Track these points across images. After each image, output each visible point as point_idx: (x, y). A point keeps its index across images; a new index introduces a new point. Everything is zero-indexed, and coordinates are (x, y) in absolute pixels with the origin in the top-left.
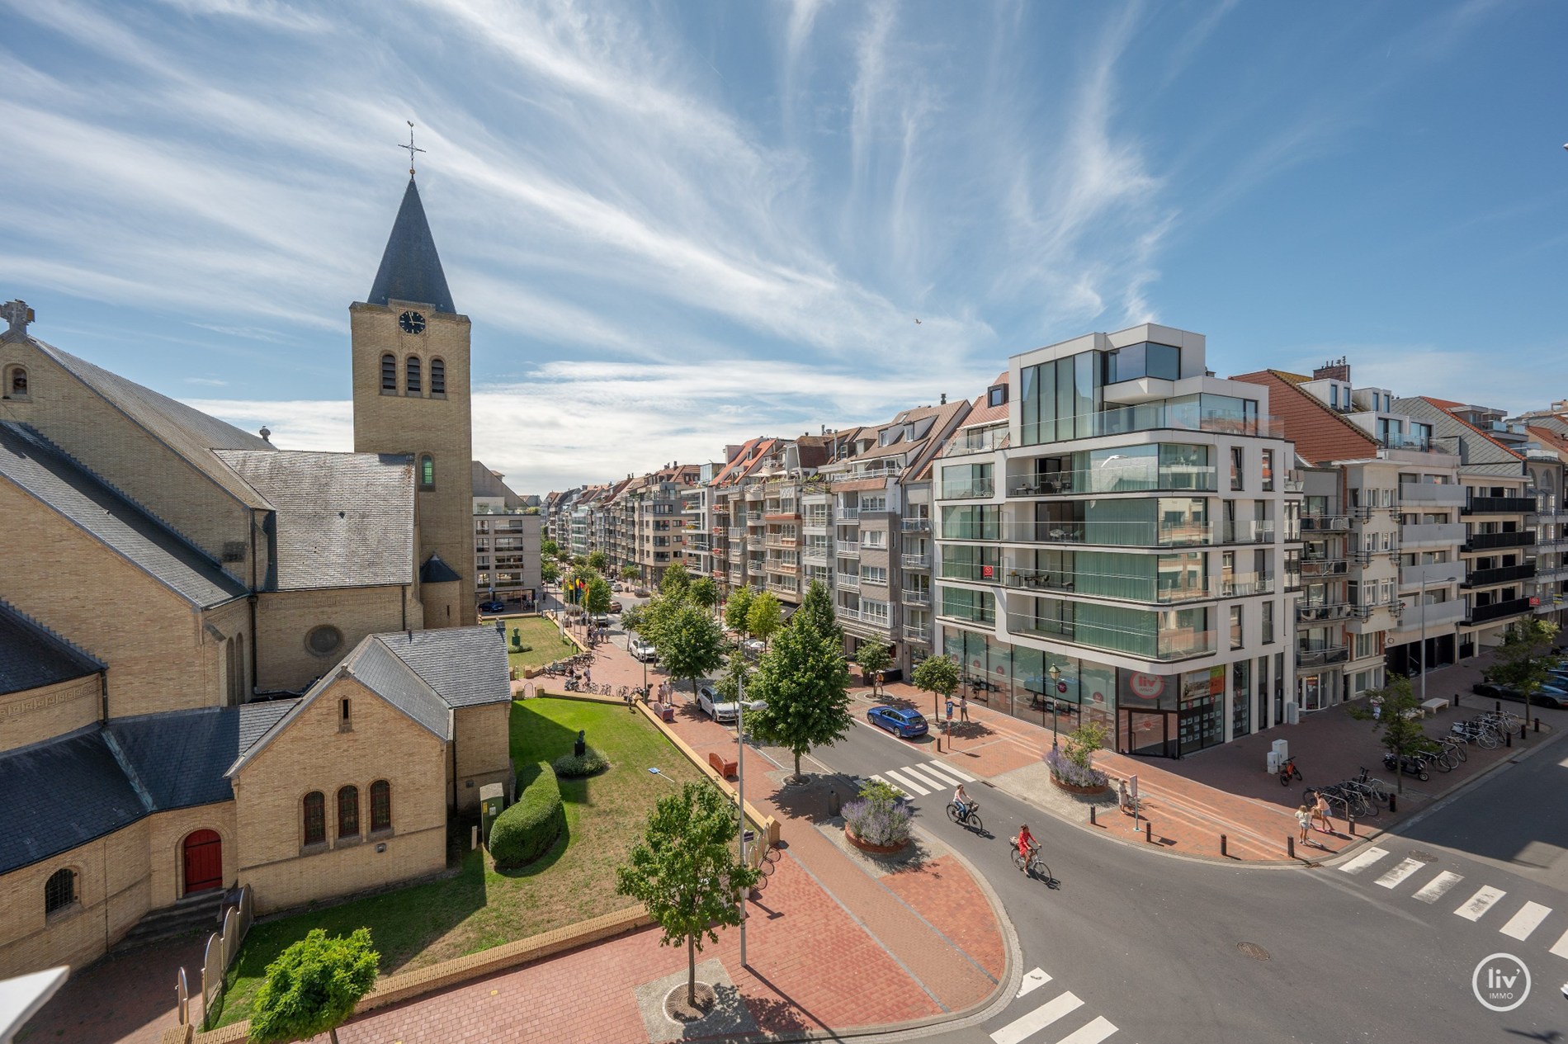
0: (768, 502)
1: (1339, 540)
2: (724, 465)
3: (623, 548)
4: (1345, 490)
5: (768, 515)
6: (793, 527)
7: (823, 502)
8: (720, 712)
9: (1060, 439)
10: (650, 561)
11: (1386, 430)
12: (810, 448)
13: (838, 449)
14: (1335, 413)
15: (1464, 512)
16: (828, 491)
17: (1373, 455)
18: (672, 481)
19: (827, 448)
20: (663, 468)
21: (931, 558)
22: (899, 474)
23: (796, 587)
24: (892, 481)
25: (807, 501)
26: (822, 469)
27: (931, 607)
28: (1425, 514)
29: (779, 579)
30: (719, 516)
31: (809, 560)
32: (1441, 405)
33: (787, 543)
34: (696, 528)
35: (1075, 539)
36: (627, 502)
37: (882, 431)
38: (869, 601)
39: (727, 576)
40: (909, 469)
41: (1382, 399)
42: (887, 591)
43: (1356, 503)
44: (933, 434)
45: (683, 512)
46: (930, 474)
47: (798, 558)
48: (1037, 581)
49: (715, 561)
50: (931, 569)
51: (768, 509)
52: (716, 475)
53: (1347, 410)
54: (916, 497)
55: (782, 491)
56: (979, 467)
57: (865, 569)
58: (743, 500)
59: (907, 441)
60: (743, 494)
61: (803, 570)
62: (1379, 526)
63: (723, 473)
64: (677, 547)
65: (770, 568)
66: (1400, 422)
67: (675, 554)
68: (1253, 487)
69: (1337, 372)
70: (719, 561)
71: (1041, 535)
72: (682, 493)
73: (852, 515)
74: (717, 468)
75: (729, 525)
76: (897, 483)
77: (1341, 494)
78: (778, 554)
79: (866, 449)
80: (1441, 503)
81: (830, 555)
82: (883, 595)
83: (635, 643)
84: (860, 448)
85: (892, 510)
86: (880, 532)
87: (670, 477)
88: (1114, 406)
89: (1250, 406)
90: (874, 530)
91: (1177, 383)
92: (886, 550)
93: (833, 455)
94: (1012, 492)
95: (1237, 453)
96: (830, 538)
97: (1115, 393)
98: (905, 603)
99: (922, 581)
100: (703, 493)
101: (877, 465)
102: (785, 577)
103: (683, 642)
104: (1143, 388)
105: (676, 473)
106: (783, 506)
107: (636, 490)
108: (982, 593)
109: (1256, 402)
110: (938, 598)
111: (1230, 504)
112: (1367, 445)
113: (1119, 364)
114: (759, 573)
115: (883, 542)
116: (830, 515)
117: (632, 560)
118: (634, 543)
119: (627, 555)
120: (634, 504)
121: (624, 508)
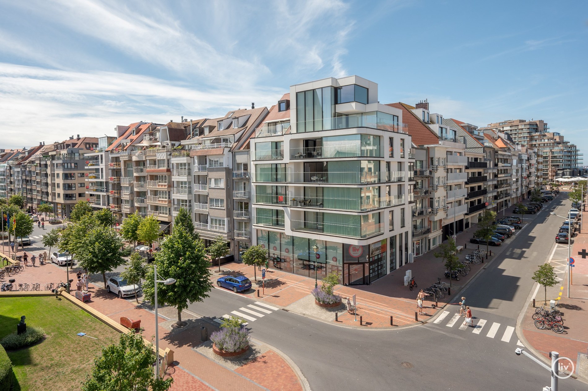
0: (148, 161)
1: (427, 179)
2: (116, 138)
3: (38, 192)
4: (429, 158)
5: (148, 169)
6: (165, 177)
7: (185, 162)
8: (124, 292)
9: (315, 131)
10: (61, 200)
11: (442, 132)
12: (176, 130)
13: (193, 130)
14: (424, 124)
15: (467, 168)
16: (188, 155)
17: (437, 143)
18: (76, 147)
19: (186, 130)
20: (69, 139)
21: (250, 193)
22: (231, 146)
23: (168, 212)
24: (227, 150)
25: (175, 161)
26: (183, 142)
27: (250, 219)
28: (455, 169)
29: (156, 208)
30: (113, 170)
31: (175, 196)
32: (458, 123)
33: (162, 186)
34: (96, 178)
35: (323, 181)
36: (40, 161)
37: (220, 121)
38: (214, 218)
39: (120, 207)
40: (236, 144)
41: (440, 119)
42: (225, 212)
43: (432, 164)
44: (249, 124)
45: (86, 167)
46: (248, 146)
47: (169, 195)
48: (305, 203)
49: (111, 199)
50: (249, 199)
51: (148, 165)
52: (110, 144)
53: (428, 123)
54: (241, 159)
55: (158, 155)
56: (275, 143)
57: (212, 200)
58: (130, 160)
59: (235, 128)
60: (130, 157)
61: (172, 202)
62: (440, 173)
63: (115, 143)
64: (81, 190)
65: (150, 201)
66: (446, 129)
67: (80, 195)
68: (397, 157)
69: (424, 106)
70: (114, 199)
71: (306, 179)
72: (85, 155)
73: (204, 169)
74: (110, 140)
75: (121, 175)
76: (230, 151)
77: (427, 160)
78: (155, 193)
79: (210, 131)
80: (460, 164)
81: (190, 192)
82: (222, 214)
83: (55, 254)
84: (206, 131)
85: (227, 167)
86: (220, 179)
87: (74, 145)
88: (340, 115)
89: (396, 118)
90: (216, 178)
91: (367, 105)
92: (224, 189)
93: (190, 134)
94: (292, 157)
95: (391, 139)
96: (190, 183)
97: (342, 108)
98: (235, 218)
99: (245, 206)
100: (102, 156)
101: (217, 140)
102: (160, 207)
103: (96, 250)
104: (353, 107)
105: (79, 142)
106: (159, 164)
107: (48, 153)
108: (277, 210)
109: (398, 117)
110: (254, 214)
111: (388, 163)
112: (436, 138)
113: (342, 94)
114: (143, 205)
115: (222, 185)
116: (189, 169)
117: (46, 200)
118: (47, 189)
119: (42, 197)
120: (46, 162)
121: (39, 165)
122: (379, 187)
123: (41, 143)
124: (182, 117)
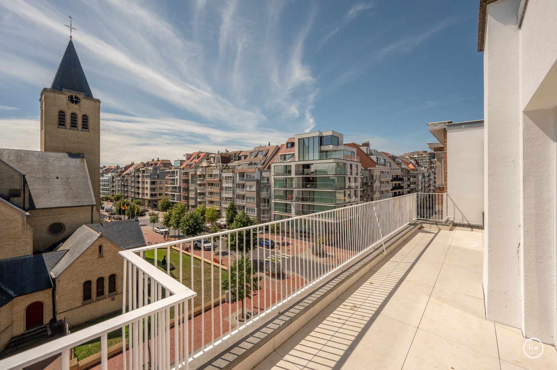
0: (207, 175)
1: (370, 187)
2: (185, 161)
3: (132, 192)
4: (371, 175)
5: (207, 180)
6: (218, 184)
7: (231, 176)
9: (309, 160)
10: (148, 197)
11: (377, 161)
12: (224, 157)
13: (234, 157)
14: (367, 155)
15: (392, 181)
16: (233, 172)
17: (375, 167)
18: (158, 165)
19: (230, 157)
20: (151, 161)
21: (270, 194)
22: (259, 167)
23: (219, 205)
24: (257, 169)
25: (224, 175)
26: (229, 164)
27: (270, 209)
28: (385, 181)
29: (212, 202)
30: (184, 180)
31: (225, 195)
32: (386, 154)
33: (216, 189)
34: (172, 184)
35: (314, 187)
36: (134, 173)
37: (251, 153)
38: (249, 208)
39: (188, 202)
40: (262, 166)
41: (376, 152)
42: (256, 204)
43: (373, 179)
44: (269, 155)
45: (166, 178)
46: (269, 168)
47: (220, 195)
48: (303, 200)
49: (182, 197)
50: (270, 197)
51: (207, 177)
52: (181, 164)
53: (369, 155)
54: (265, 174)
55: (214, 171)
56: (285, 166)
57: (247, 198)
58: (196, 174)
59: (260, 156)
60: (196, 172)
61: (222, 199)
62: (377, 184)
63: (185, 164)
64: (160, 192)
65: (208, 198)
67: (160, 194)
68: (354, 175)
69: (367, 145)
70: (183, 197)
71: (304, 186)
72: (166, 171)
73: (243, 180)
74: (182, 162)
75: (188, 183)
76: (259, 170)
77: (370, 176)
78: (211, 193)
79: (245, 159)
80: (388, 179)
81: (233, 193)
82: (254, 206)
84: (243, 158)
85: (257, 179)
86: (253, 186)
87: (156, 164)
88: (323, 152)
89: (353, 153)
90: (250, 185)
91: (338, 146)
92: (255, 191)
93: (232, 159)
94: (296, 174)
95: (351, 165)
96: (233, 188)
97: (324, 148)
98: (261, 208)
99: (267, 201)
100: (177, 171)
101: (251, 164)
102: (214, 201)
104: (331, 147)
105: (159, 163)
106: (214, 177)
107: (139, 169)
108: (286, 203)
109: (354, 152)
110: (273, 206)
111: (349, 178)
112: (374, 164)
113: (324, 140)
114: (203, 200)
115: (254, 189)
116: (233, 180)
117: (138, 197)
118: (139, 191)
119: (135, 195)
120: (139, 174)
121: (133, 176)
122: (345, 191)
123: (132, 162)
124: (226, 149)
